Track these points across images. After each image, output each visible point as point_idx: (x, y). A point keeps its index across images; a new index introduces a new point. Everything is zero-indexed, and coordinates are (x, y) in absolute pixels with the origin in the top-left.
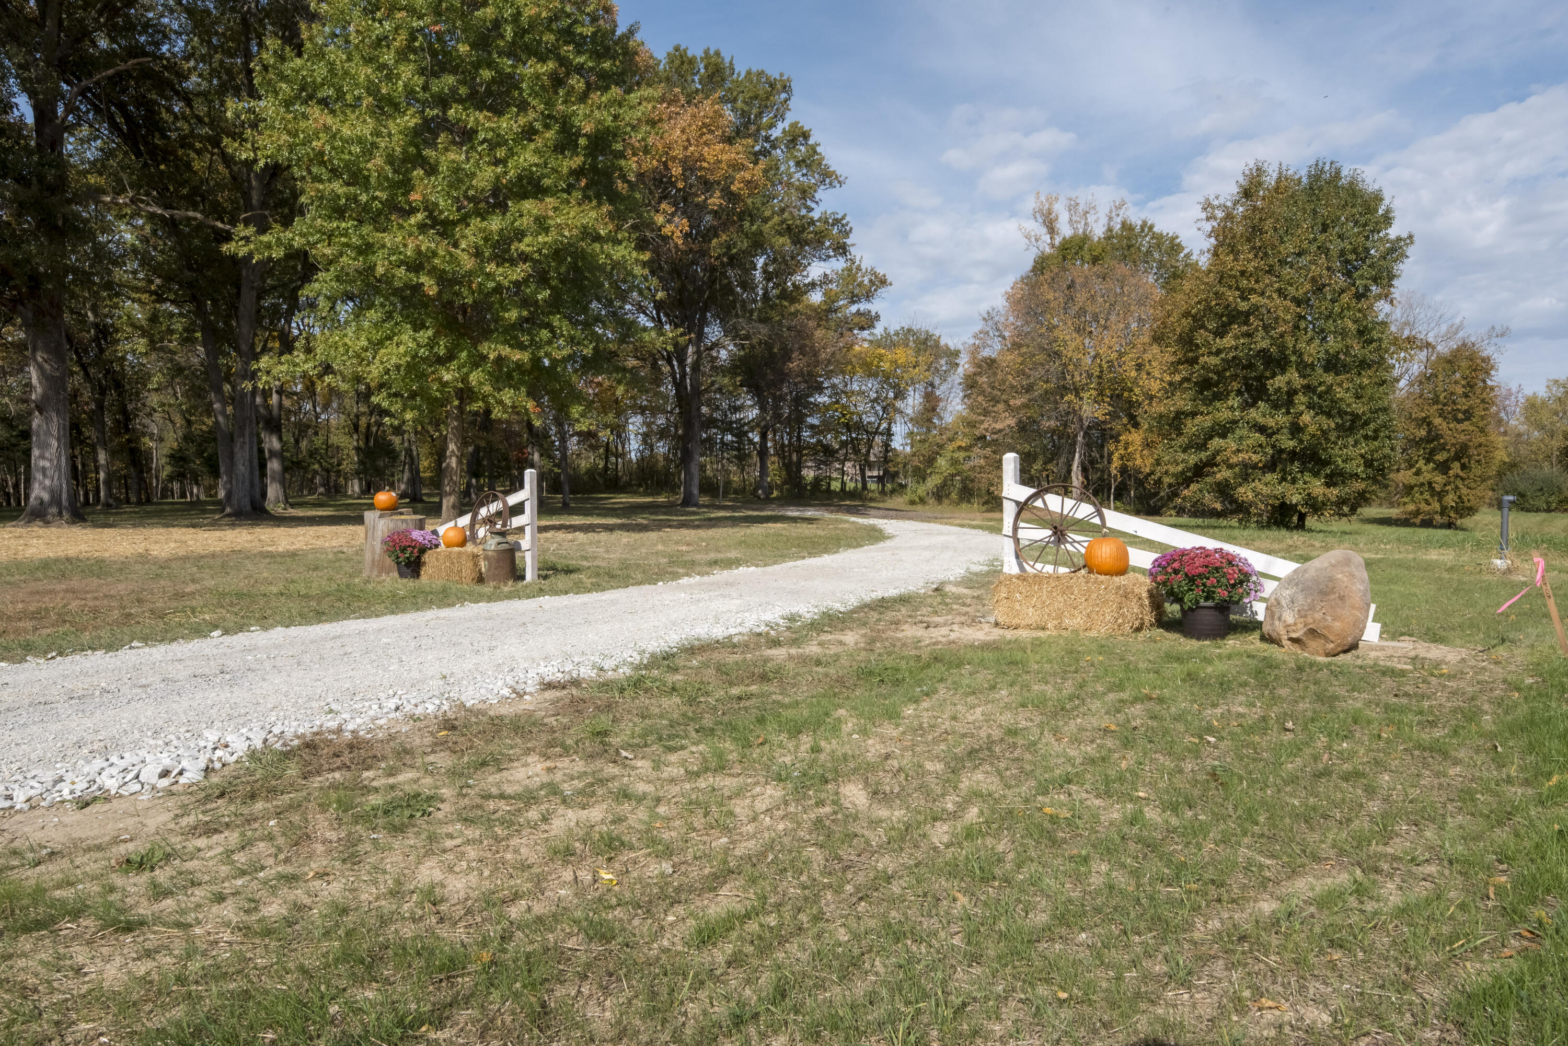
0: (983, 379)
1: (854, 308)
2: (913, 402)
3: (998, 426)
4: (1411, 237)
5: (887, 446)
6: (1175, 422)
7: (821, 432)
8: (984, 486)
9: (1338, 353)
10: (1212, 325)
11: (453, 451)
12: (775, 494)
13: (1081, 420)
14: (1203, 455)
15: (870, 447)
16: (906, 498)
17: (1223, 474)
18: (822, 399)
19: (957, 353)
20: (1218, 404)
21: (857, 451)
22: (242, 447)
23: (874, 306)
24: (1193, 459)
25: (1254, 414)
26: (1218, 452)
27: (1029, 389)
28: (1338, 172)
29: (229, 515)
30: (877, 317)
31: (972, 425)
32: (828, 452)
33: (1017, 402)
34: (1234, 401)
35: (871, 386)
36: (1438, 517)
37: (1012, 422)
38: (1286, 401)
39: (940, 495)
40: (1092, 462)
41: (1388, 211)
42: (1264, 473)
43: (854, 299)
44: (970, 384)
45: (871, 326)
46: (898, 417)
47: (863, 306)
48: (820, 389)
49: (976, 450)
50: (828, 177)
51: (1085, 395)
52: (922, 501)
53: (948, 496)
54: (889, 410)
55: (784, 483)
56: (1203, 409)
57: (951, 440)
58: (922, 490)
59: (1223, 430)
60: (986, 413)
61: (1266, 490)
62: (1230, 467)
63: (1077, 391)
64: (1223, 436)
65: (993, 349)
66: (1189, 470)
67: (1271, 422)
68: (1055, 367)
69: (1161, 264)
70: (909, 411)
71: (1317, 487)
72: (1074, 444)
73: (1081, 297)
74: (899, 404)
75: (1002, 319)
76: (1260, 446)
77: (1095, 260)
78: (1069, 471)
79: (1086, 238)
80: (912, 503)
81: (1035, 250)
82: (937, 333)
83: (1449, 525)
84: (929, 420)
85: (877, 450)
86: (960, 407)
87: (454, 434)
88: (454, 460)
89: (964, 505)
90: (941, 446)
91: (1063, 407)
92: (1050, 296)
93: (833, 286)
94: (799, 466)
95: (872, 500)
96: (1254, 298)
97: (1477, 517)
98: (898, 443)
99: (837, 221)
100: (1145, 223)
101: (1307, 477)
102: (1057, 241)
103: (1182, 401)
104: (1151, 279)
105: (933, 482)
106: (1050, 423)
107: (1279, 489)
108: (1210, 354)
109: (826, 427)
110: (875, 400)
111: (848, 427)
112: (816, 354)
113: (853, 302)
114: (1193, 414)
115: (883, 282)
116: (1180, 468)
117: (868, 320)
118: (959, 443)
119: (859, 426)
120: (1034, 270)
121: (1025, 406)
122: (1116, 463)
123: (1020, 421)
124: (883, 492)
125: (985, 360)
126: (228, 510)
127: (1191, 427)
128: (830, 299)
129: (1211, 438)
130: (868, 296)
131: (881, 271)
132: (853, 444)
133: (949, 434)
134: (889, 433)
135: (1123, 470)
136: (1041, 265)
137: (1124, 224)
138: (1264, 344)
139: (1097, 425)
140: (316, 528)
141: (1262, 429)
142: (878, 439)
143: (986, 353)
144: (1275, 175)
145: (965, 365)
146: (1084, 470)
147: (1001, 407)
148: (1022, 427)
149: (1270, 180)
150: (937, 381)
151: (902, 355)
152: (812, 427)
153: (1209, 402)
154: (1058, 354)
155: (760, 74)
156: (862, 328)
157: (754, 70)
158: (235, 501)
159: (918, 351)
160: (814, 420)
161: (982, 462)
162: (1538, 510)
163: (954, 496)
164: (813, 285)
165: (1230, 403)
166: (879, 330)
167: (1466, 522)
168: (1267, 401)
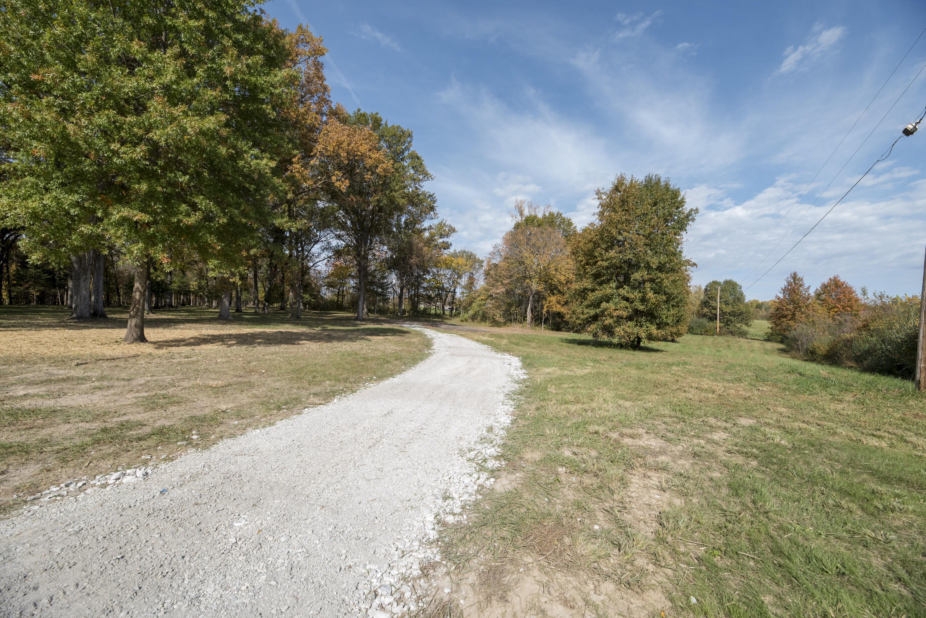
0: (492, 272)
1: (441, 240)
2: (464, 280)
3: (498, 291)
4: (697, 209)
5: (453, 297)
6: (583, 293)
7: (427, 290)
8: (491, 316)
9: (665, 263)
10: (604, 246)
11: (138, 288)
12: (407, 314)
13: (531, 290)
14: (598, 311)
15: (447, 297)
16: (460, 319)
17: (608, 321)
18: (428, 277)
19: (483, 261)
20: (605, 286)
21: (441, 299)
22: (84, 281)
23: (449, 240)
24: (592, 312)
25: (622, 292)
26: (606, 309)
27: (511, 276)
28: (659, 180)
29: (73, 318)
30: (451, 245)
31: (487, 290)
32: (429, 297)
33: (506, 282)
34: (614, 285)
35: (448, 273)
36: (669, 337)
37: (504, 290)
38: (639, 285)
39: (473, 318)
40: (535, 307)
41: (683, 199)
42: (627, 322)
43: (441, 236)
44: (487, 274)
45: (448, 248)
46: (458, 286)
47: (445, 240)
48: (428, 273)
49: (488, 301)
50: (426, 175)
51: (534, 280)
52: (466, 320)
53: (476, 319)
54: (455, 283)
55: (411, 310)
56: (598, 287)
57: (479, 296)
58: (466, 316)
59: (608, 299)
60: (493, 286)
61: (629, 330)
62: (612, 317)
63: (530, 278)
64: (608, 302)
65: (496, 260)
66: (590, 317)
67: (631, 296)
68: (522, 268)
69: (564, 230)
70: (463, 284)
71: (653, 330)
72: (528, 300)
73: (533, 240)
74: (459, 281)
75: (501, 248)
76: (627, 308)
77: (539, 225)
78: (526, 311)
79: (535, 217)
80: (462, 321)
81: (515, 222)
82: (474, 253)
83: (673, 341)
84: (471, 288)
85: (449, 299)
86: (483, 283)
87: (139, 277)
88: (138, 294)
89: (483, 323)
90: (474, 299)
91: (525, 285)
92: (521, 238)
93: (433, 231)
94: (418, 302)
95: (446, 319)
96: (625, 234)
97: (683, 337)
98: (458, 295)
99: (430, 196)
100: (558, 213)
101: (648, 324)
102: (524, 218)
103: (587, 283)
104: (560, 236)
105: (471, 312)
106: (518, 291)
107: (636, 330)
108: (602, 260)
109: (431, 288)
110: (450, 278)
111: (438, 288)
112: (423, 257)
113: (441, 238)
114: (593, 290)
115: (454, 231)
116: (586, 316)
117: (447, 246)
118: (482, 297)
119: (443, 289)
120: (514, 228)
121: (509, 284)
122: (545, 309)
123: (507, 290)
124: (451, 316)
125: (493, 264)
126: (74, 315)
127: (592, 296)
128: (432, 236)
129: (601, 302)
130: (447, 236)
131: (453, 225)
132: (439, 295)
133: (478, 294)
134: (454, 292)
135: (548, 312)
136: (517, 226)
137: (550, 213)
138: (631, 256)
139: (538, 293)
140: (110, 330)
141: (627, 299)
142: (450, 294)
143: (494, 261)
144: (629, 180)
145: (485, 266)
146: (532, 311)
147: (499, 283)
148: (508, 292)
149: (627, 182)
150: (474, 272)
151: (461, 261)
152: (424, 288)
153: (601, 284)
154: (523, 263)
155: (398, 127)
156: (445, 249)
157: (396, 125)
158: (78, 310)
159: (467, 260)
160: (425, 285)
161: (491, 306)
162: (697, 334)
163: (479, 318)
164: (425, 229)
165: (611, 285)
166: (452, 250)
167: (677, 339)
168: (628, 285)
